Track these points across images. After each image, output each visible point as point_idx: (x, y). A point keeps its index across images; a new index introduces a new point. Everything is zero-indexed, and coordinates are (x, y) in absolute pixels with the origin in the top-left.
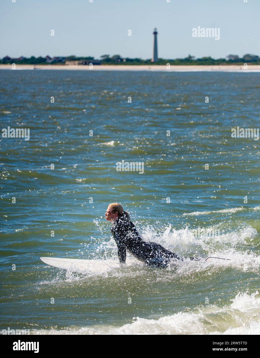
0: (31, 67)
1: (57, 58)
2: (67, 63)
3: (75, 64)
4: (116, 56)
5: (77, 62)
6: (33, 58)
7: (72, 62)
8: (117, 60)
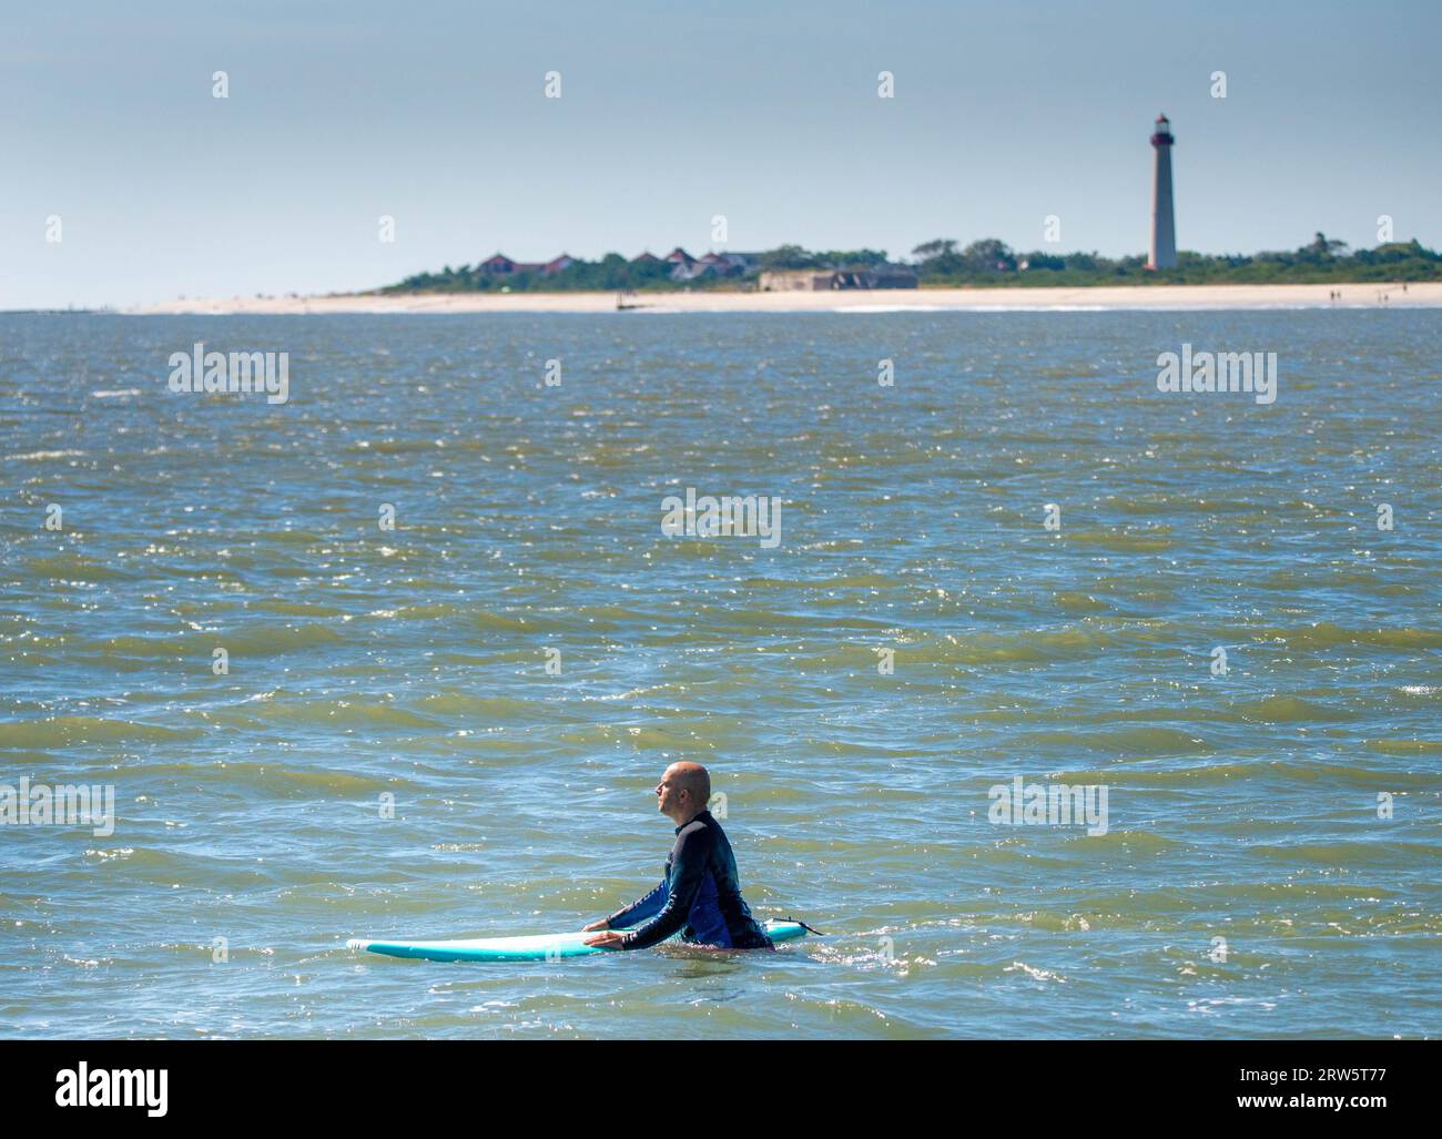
0: (603, 303)
1: (722, 258)
2: (764, 280)
3: (800, 286)
4: (982, 245)
5: (808, 277)
6: (614, 260)
7: (790, 278)
8: (991, 265)
